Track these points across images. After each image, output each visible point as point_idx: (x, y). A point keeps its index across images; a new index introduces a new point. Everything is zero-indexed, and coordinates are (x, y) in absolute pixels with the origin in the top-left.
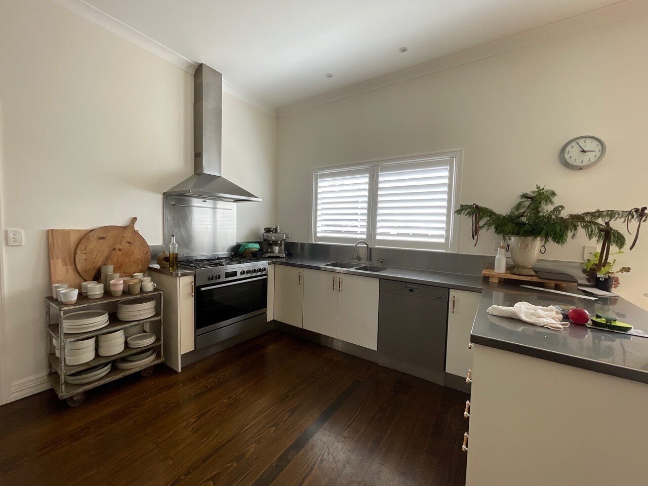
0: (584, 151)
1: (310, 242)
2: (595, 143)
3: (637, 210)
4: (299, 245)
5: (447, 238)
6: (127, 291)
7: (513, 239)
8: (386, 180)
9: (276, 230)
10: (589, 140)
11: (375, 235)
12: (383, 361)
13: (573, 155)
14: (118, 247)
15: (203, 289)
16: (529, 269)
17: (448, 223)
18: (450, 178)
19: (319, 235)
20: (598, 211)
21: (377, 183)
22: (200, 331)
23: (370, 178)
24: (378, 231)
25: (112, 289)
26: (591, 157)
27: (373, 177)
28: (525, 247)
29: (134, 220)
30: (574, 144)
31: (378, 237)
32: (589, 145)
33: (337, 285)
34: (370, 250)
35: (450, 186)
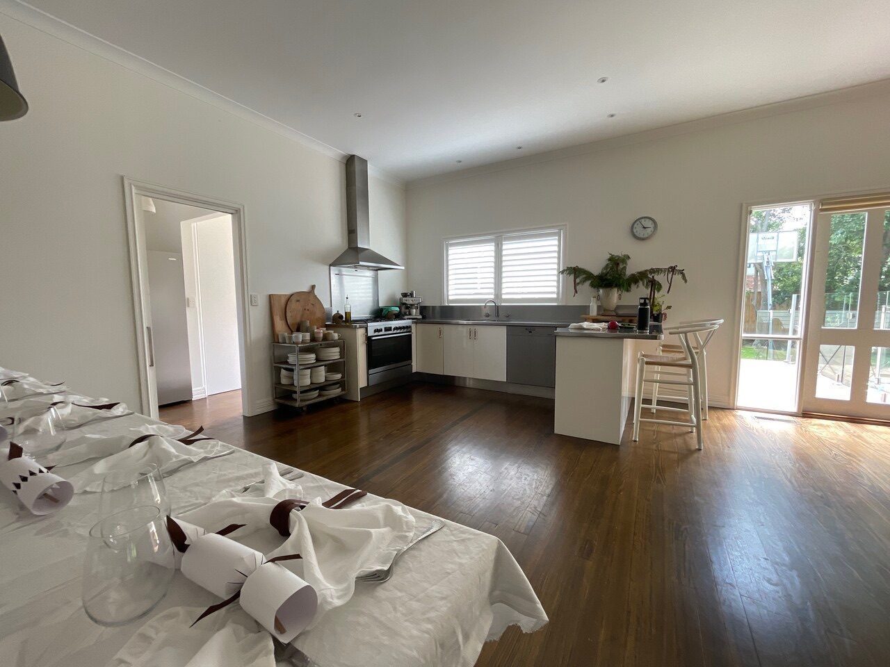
0: (644, 228)
1: (443, 305)
2: (651, 222)
3: (671, 267)
4: (431, 308)
5: (558, 294)
6: (325, 337)
7: (601, 291)
8: (509, 247)
9: (411, 295)
10: (647, 220)
11: (501, 295)
12: (512, 389)
13: (639, 231)
14: (307, 308)
15: (373, 338)
16: (612, 311)
17: (558, 282)
18: (559, 246)
19: (450, 298)
20: (652, 269)
21: (501, 250)
22: (371, 371)
23: (495, 246)
24: (504, 291)
25: (316, 336)
26: (649, 231)
27: (498, 245)
28: (607, 295)
29: (313, 287)
30: (638, 222)
31: (504, 297)
32: (648, 223)
33: (473, 335)
34: (497, 308)
35: (559, 252)
